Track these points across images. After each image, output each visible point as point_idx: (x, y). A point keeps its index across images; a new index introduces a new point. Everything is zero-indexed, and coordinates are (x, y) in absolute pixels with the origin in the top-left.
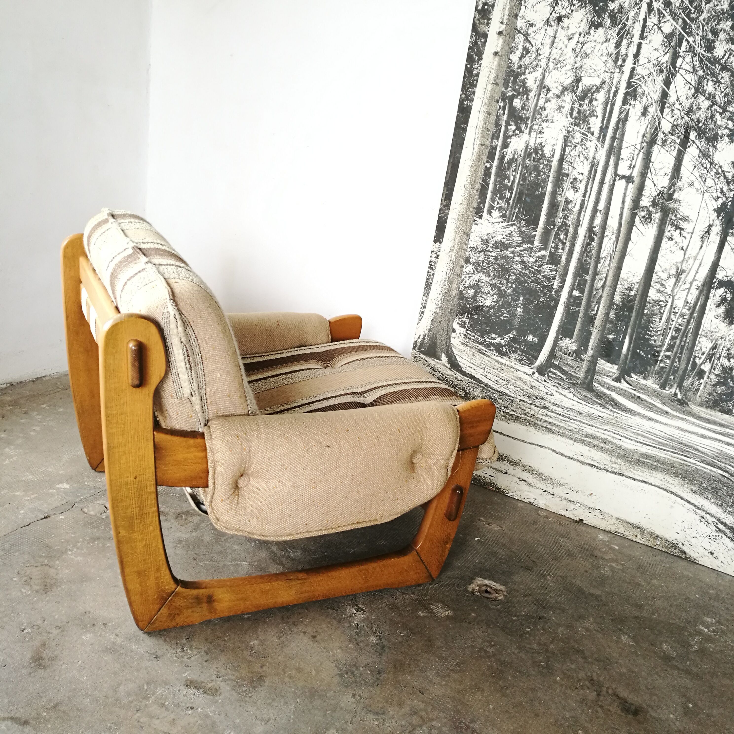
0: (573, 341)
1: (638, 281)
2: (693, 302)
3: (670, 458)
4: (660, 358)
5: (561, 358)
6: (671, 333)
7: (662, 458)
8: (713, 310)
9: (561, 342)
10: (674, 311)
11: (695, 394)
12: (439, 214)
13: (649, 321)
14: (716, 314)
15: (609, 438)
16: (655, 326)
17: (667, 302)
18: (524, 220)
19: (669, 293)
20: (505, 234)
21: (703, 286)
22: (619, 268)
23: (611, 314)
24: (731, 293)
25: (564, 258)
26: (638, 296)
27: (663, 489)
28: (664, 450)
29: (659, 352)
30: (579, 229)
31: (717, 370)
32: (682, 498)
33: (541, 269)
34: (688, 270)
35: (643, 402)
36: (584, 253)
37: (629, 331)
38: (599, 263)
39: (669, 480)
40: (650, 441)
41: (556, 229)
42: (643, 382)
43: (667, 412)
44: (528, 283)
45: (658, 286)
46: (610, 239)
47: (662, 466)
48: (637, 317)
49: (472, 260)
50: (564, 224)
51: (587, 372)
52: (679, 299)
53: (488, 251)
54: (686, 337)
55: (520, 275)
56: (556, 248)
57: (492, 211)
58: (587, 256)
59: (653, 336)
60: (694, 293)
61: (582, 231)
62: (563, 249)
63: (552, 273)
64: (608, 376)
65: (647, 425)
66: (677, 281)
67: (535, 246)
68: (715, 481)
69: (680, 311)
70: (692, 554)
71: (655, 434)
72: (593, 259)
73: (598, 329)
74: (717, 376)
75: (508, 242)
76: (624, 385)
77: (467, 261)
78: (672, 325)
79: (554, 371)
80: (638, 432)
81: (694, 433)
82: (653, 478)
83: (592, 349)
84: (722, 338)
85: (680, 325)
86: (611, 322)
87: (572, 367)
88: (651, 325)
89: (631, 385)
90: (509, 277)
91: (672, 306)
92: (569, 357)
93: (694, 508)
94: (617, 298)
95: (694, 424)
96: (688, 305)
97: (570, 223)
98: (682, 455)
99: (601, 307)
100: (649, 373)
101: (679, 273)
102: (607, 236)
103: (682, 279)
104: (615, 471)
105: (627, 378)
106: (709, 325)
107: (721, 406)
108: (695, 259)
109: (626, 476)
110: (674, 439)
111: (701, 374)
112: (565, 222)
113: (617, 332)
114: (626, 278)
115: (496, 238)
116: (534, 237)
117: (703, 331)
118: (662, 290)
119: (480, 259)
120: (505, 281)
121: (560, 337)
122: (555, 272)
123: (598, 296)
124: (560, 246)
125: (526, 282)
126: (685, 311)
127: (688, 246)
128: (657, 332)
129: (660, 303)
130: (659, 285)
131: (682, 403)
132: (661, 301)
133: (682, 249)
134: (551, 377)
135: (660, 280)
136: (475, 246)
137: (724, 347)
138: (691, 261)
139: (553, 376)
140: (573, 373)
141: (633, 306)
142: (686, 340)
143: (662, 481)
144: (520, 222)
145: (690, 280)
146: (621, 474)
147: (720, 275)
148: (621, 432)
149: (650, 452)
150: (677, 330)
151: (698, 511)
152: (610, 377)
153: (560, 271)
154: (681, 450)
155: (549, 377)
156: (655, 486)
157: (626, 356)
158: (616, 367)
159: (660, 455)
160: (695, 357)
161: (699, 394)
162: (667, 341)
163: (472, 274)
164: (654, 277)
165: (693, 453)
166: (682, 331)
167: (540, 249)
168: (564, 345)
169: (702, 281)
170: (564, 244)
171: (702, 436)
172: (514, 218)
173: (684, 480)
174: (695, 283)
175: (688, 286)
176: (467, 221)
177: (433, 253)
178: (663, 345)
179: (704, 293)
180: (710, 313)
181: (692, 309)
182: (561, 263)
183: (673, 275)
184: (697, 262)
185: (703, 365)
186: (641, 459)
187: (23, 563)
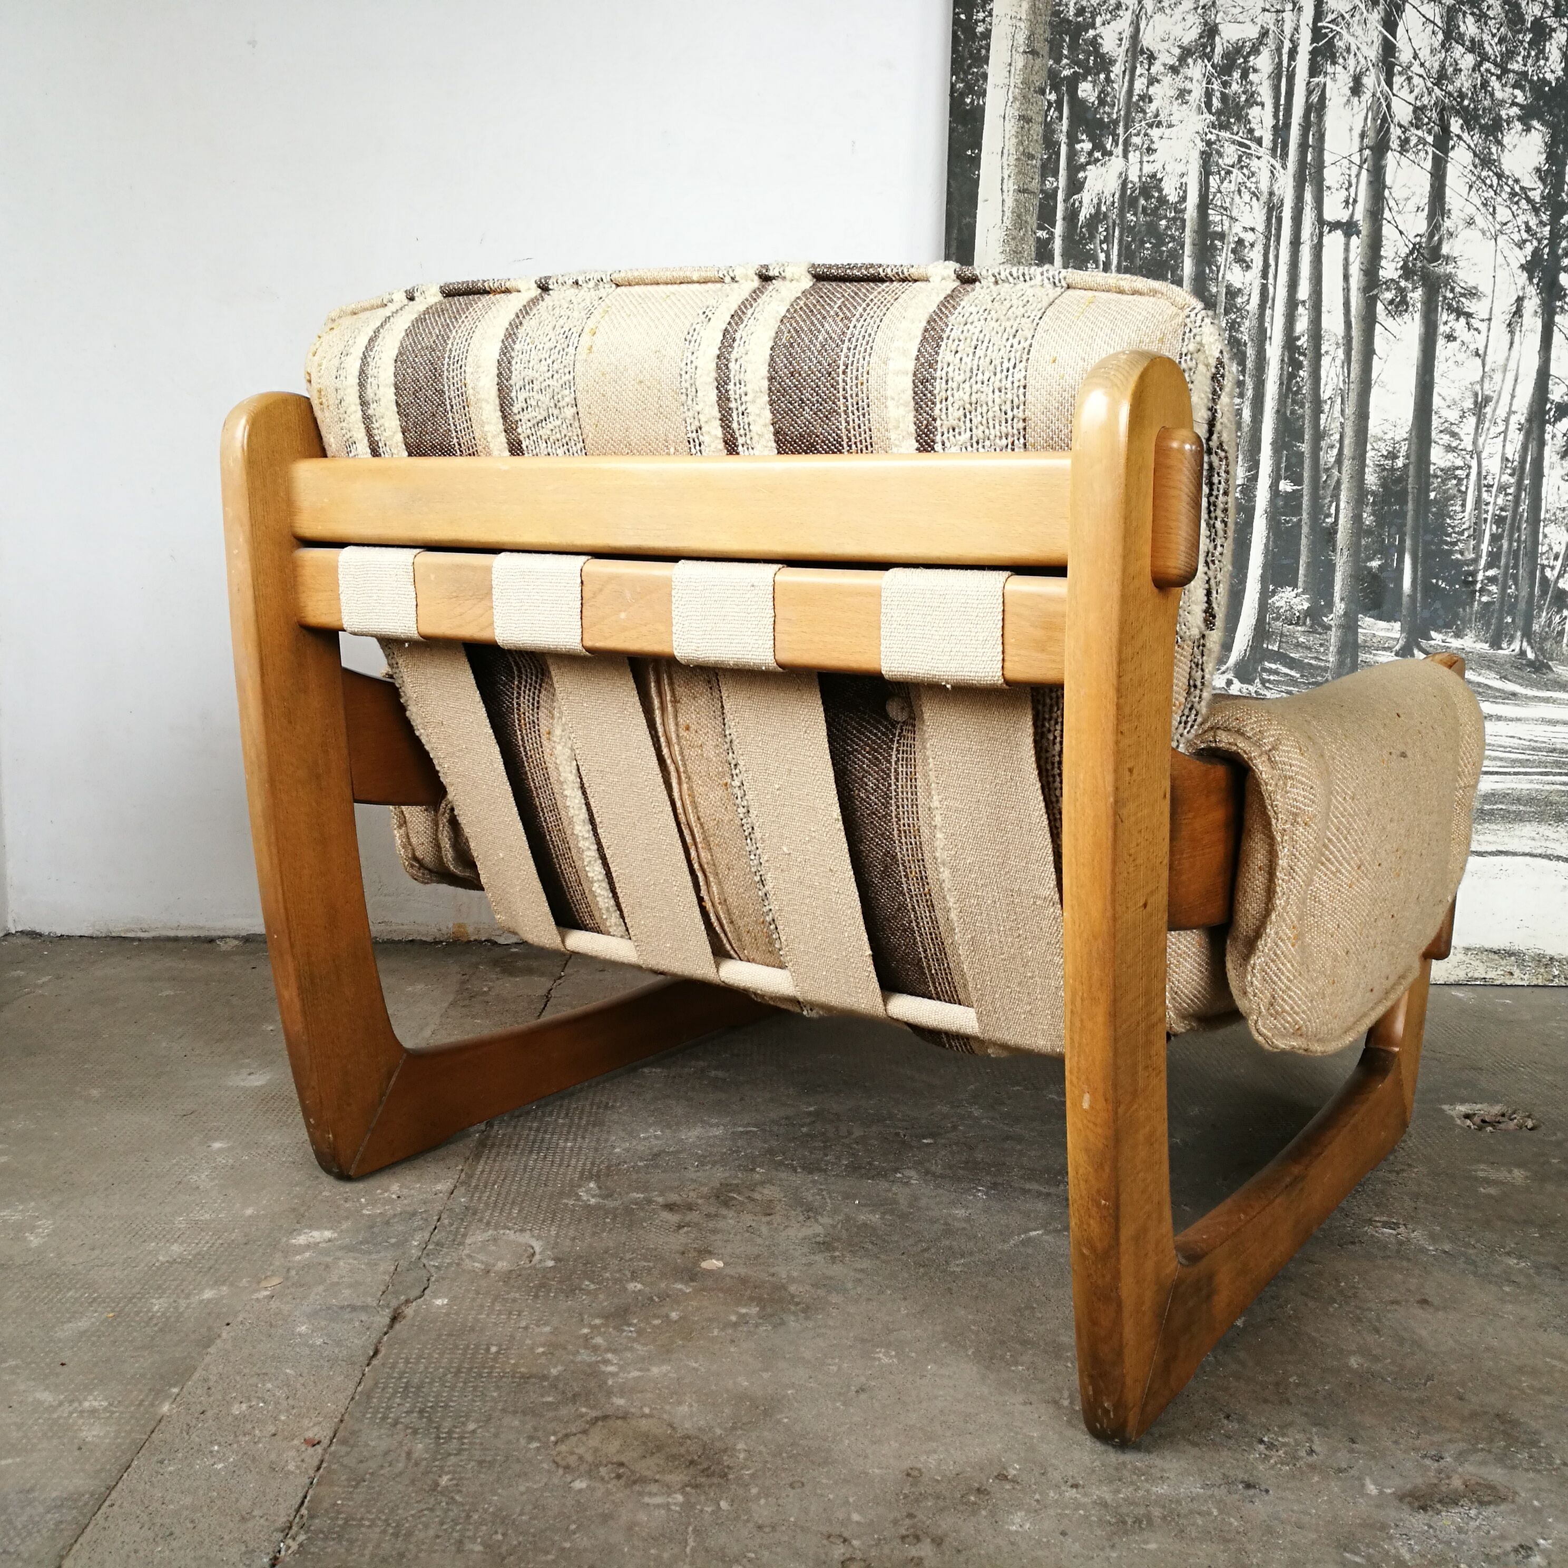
0: (1300, 590)
1: (1406, 436)
2: (1517, 457)
3: (1540, 787)
4: (1479, 586)
5: (1282, 635)
6: (1489, 530)
7: (1524, 792)
8: (1558, 465)
9: (1276, 597)
10: (1486, 483)
11: (1559, 643)
13: (1443, 514)
16: (1456, 522)
17: (1470, 467)
19: (1470, 448)
21: (1529, 420)
22: (1362, 415)
23: (1365, 515)
25: (1247, 415)
26: (1411, 467)
27: (1540, 856)
28: (1526, 774)
29: (1474, 574)
30: (1267, 346)
34: (1495, 396)
36: (1287, 397)
37: (1408, 543)
38: (1322, 412)
39: (1547, 833)
40: (1494, 763)
42: (1455, 643)
43: (1514, 694)
45: (1446, 438)
46: (1334, 359)
47: (1528, 809)
48: (1417, 511)
50: (1235, 342)
51: (1341, 651)
52: (1491, 456)
54: (1519, 530)
58: (1294, 402)
59: (1455, 544)
60: (1516, 439)
61: (1274, 351)
62: (1241, 396)
64: (1384, 649)
66: (1480, 421)
69: (1496, 481)
71: (1500, 746)
72: (1307, 405)
73: (1346, 553)
76: (1420, 660)
78: (1487, 512)
79: (1273, 666)
82: (1516, 840)
83: (1342, 599)
85: (1502, 509)
86: (1369, 532)
87: (1309, 649)
88: (1448, 521)
91: (1479, 473)
92: (1299, 628)
94: (1371, 479)
96: (1509, 465)
97: (1246, 338)
98: (1560, 774)
99: (1342, 505)
100: (1463, 623)
101: (1480, 405)
102: (1327, 352)
103: (1489, 416)
105: (1424, 643)
106: (1556, 497)
108: (1505, 371)
110: (1538, 745)
111: (1561, 599)
112: (1235, 338)
113: (1383, 551)
114: (1380, 435)
117: (1547, 511)
118: (1454, 444)
121: (1271, 587)
123: (1332, 483)
124: (1234, 390)
126: (1506, 478)
127: (1486, 347)
128: (1462, 533)
129: (1458, 472)
130: (1448, 437)
131: (1539, 667)
132: (1457, 468)
133: (1477, 354)
134: (1269, 681)
135: (1446, 425)
138: (1498, 377)
139: (1272, 678)
140: (1313, 662)
141: (1405, 491)
142: (1519, 537)
143: (1534, 839)
145: (1504, 415)
147: (1557, 394)
149: (1498, 786)
150: (1499, 521)
152: (1389, 649)
153: (1243, 444)
154: (1557, 764)
155: (1263, 682)
156: (1524, 854)
157: (1413, 597)
158: (1397, 625)
159: (1519, 786)
160: (1543, 567)
162: (1485, 547)
164: (1435, 422)
166: (1508, 521)
168: (1282, 603)
169: (1525, 411)
170: (1241, 384)
174: (1514, 419)
175: (1502, 428)
178: (1479, 557)
179: (1535, 435)
180: (1553, 472)
181: (1519, 472)
182: (1244, 425)
183: (1470, 410)
184: (1510, 376)
185: (1561, 580)
186: (1486, 807)
187: (531, 1439)
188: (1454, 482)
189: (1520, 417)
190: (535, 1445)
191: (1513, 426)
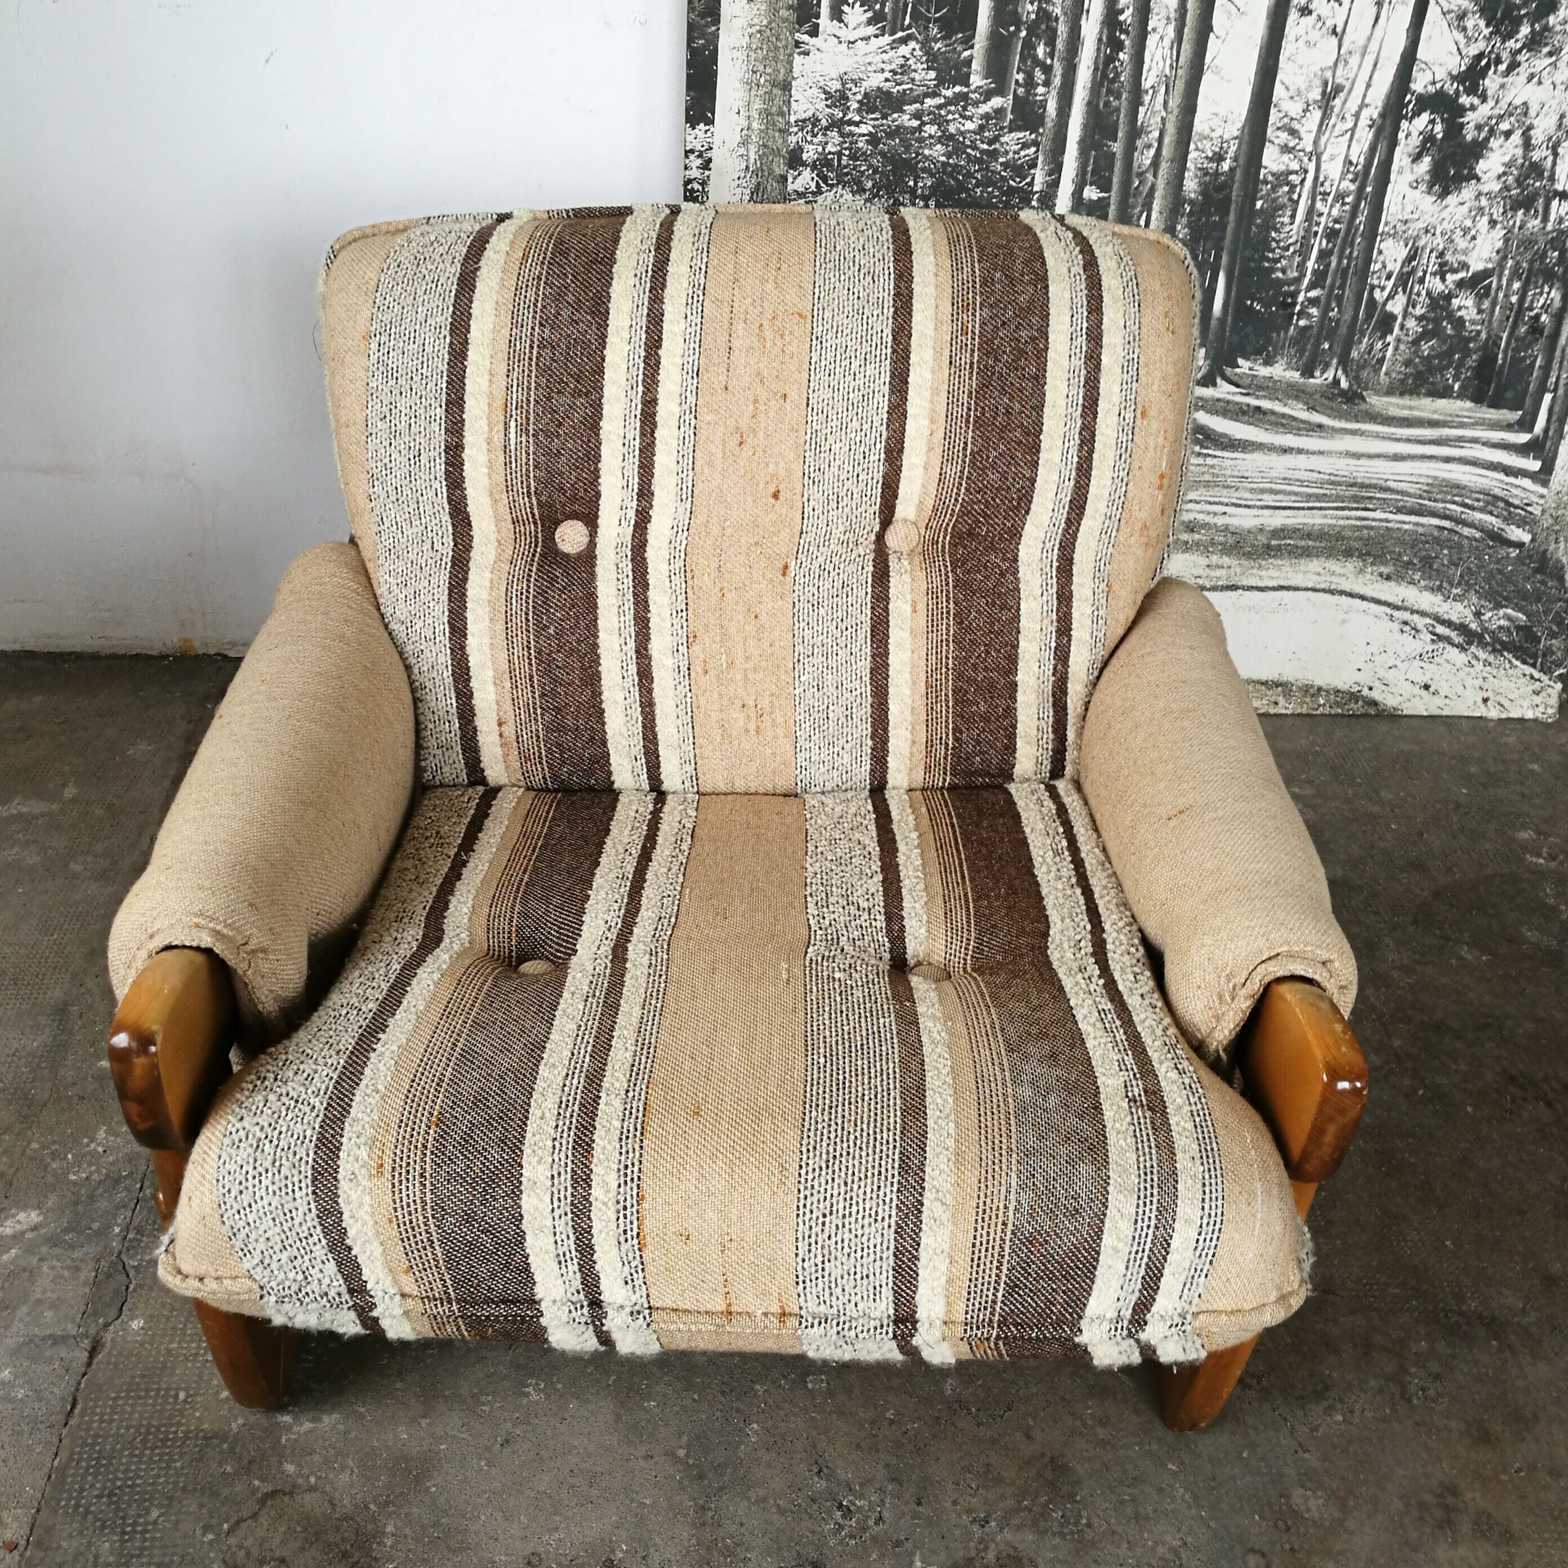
1: (1236, 133)
2: (1362, 160)
3: (1334, 522)
4: (1298, 308)
6: (1318, 244)
7: (1316, 528)
8: (1407, 170)
10: (1322, 190)
11: (1377, 371)
12: (690, 40)
13: (1268, 226)
14: (1413, 178)
15: (1200, 517)
16: (1282, 236)
17: (1306, 172)
18: (936, 20)
20: (888, 67)
21: (1383, 115)
22: (1189, 108)
23: (1179, 227)
24: (1443, 121)
25: (1052, 107)
26: (1238, 171)
27: (1324, 591)
28: (1321, 508)
29: (1294, 295)
30: (1083, 22)
31: (1418, 307)
32: (1363, 598)
33: (997, 146)
34: (1347, 85)
35: (1268, 417)
36: (1101, 84)
37: (1225, 259)
38: (1142, 104)
39: (1333, 568)
40: (1288, 498)
41: (1024, 34)
42: (1264, 371)
43: (1320, 426)
44: (967, 190)
45: (1284, 137)
46: (1162, 38)
47: (1318, 544)
48: (1239, 222)
49: (810, 154)
50: (1044, 16)
52: (1332, 158)
53: (850, 123)
54: (1352, 245)
55: (944, 173)
56: (1030, 83)
57: (845, 8)
58: (1110, 92)
59: (1278, 261)
60: (1365, 136)
61: (1091, 28)
62: (1047, 83)
63: (1027, 152)
65: (1279, 465)
66: (1325, 116)
67: (972, 87)
68: (1427, 542)
69: (1334, 188)
70: (1390, 701)
71: (1298, 480)
72: (1125, 96)
74: (1420, 319)
75: (900, 88)
76: (1223, 390)
77: (795, 159)
78: (1318, 224)
80: (1261, 486)
81: (1378, 456)
82: (1300, 575)
84: (1427, 231)
85: (1336, 221)
88: (1273, 234)
89: (1237, 386)
90: (916, 183)
91: (1316, 178)
93: (1388, 610)
94: (1191, 185)
95: (1377, 436)
96: (1352, 169)
97: (1058, 11)
98: (1357, 509)
99: (1154, 215)
100: (1275, 349)
101: (1330, 94)
102: (1154, 30)
103: (1336, 110)
104: (1220, 583)
105: (1228, 371)
106: (1400, 207)
107: (1433, 384)
108: (1363, 54)
109: (1245, 588)
110: (1338, 479)
111: (1387, 322)
112: (1045, 11)
114: (1207, 131)
115: (865, 84)
116: (969, 62)
117: (1386, 224)
118: (1291, 144)
119: (830, 148)
120: (907, 196)
122: (1033, 149)
123: (1145, 190)
124: (1039, 76)
125: (961, 187)
126: (1345, 184)
127: (1346, 23)
128: (1287, 248)
129: (1292, 177)
130: (1285, 135)
131: (1352, 397)
132: (1292, 173)
133: (1334, 32)
135: (1286, 120)
136: (810, 114)
137: (1431, 251)
138: (1354, 61)
141: (1228, 200)
142: (1351, 253)
143: (1319, 574)
144: (926, 28)
145: (1354, 109)
146: (1234, 588)
147: (1420, 83)
148: (1226, 495)
149: (1289, 522)
150: (1331, 234)
151: (1397, 614)
153: (1045, 142)
154: (1355, 499)
156: (1307, 589)
157: (1222, 320)
159: (1311, 521)
160: (1373, 288)
161: (1384, 369)
162: (1311, 265)
163: (813, 193)
164: (1274, 116)
165: (1379, 499)
166: (1342, 235)
167: (988, 95)
169: (1380, 104)
170: (1048, 70)
171: (1397, 458)
172: (907, 21)
173: (1364, 561)
174: (1365, 113)
175: (1350, 124)
176: (777, 48)
177: (692, 157)
178: (1303, 275)
179: (1386, 133)
180: (1400, 178)
181: (1361, 178)
182: (1047, 120)
183: (1315, 102)
184: (1369, 59)
185: (1390, 303)
186: (1273, 542)
187: (207, 1528)
188: (1286, 189)
189: (1373, 112)
190: (210, 1536)
191: (1364, 121)
